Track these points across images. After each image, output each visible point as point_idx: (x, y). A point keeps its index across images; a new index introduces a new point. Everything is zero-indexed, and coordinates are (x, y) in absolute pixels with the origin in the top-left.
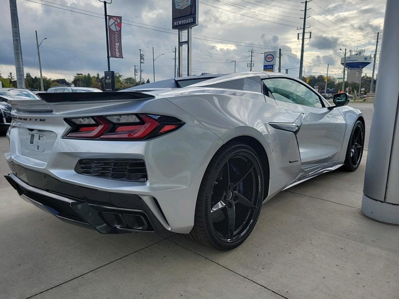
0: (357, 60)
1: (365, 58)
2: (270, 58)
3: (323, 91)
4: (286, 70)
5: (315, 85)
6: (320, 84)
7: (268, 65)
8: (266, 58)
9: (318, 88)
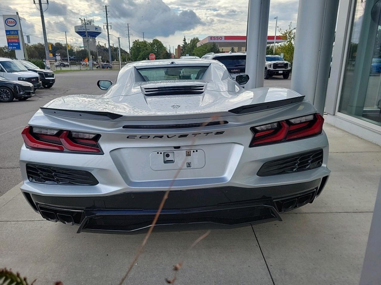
0: (89, 30)
1: (96, 28)
2: (12, 22)
3: (66, 58)
4: (27, 36)
5: (57, 52)
6: (61, 51)
7: (12, 31)
8: (7, 22)
9: (60, 56)
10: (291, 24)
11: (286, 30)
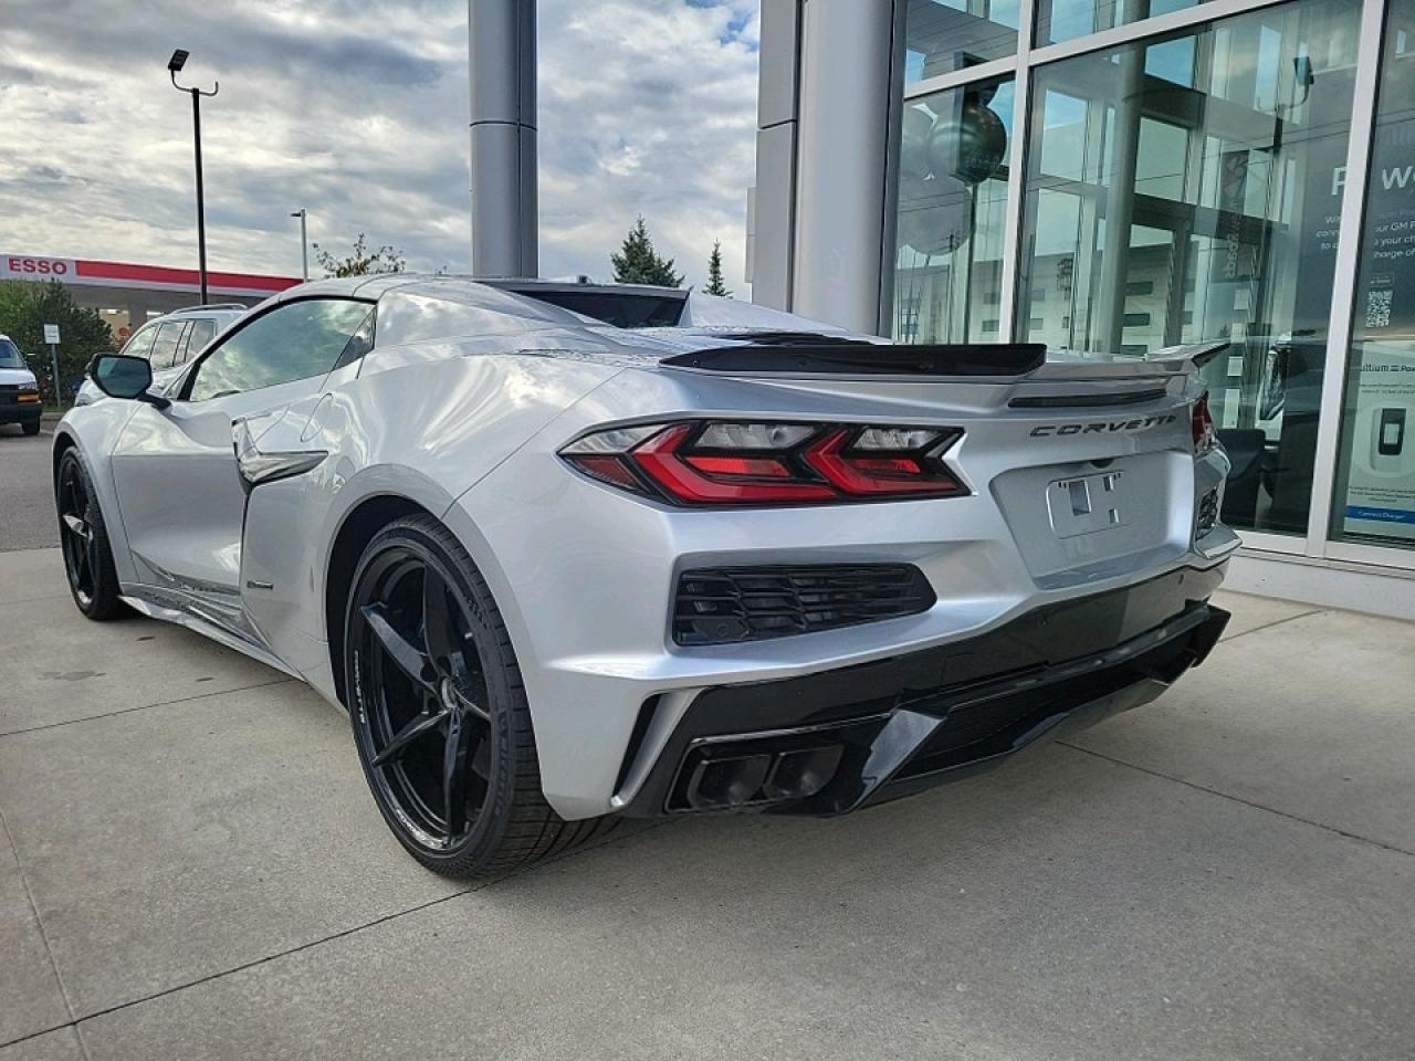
10: (360, 242)
11: (348, 261)
